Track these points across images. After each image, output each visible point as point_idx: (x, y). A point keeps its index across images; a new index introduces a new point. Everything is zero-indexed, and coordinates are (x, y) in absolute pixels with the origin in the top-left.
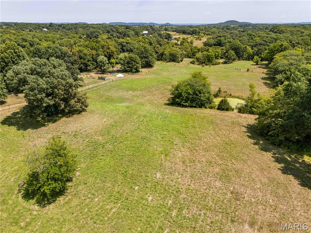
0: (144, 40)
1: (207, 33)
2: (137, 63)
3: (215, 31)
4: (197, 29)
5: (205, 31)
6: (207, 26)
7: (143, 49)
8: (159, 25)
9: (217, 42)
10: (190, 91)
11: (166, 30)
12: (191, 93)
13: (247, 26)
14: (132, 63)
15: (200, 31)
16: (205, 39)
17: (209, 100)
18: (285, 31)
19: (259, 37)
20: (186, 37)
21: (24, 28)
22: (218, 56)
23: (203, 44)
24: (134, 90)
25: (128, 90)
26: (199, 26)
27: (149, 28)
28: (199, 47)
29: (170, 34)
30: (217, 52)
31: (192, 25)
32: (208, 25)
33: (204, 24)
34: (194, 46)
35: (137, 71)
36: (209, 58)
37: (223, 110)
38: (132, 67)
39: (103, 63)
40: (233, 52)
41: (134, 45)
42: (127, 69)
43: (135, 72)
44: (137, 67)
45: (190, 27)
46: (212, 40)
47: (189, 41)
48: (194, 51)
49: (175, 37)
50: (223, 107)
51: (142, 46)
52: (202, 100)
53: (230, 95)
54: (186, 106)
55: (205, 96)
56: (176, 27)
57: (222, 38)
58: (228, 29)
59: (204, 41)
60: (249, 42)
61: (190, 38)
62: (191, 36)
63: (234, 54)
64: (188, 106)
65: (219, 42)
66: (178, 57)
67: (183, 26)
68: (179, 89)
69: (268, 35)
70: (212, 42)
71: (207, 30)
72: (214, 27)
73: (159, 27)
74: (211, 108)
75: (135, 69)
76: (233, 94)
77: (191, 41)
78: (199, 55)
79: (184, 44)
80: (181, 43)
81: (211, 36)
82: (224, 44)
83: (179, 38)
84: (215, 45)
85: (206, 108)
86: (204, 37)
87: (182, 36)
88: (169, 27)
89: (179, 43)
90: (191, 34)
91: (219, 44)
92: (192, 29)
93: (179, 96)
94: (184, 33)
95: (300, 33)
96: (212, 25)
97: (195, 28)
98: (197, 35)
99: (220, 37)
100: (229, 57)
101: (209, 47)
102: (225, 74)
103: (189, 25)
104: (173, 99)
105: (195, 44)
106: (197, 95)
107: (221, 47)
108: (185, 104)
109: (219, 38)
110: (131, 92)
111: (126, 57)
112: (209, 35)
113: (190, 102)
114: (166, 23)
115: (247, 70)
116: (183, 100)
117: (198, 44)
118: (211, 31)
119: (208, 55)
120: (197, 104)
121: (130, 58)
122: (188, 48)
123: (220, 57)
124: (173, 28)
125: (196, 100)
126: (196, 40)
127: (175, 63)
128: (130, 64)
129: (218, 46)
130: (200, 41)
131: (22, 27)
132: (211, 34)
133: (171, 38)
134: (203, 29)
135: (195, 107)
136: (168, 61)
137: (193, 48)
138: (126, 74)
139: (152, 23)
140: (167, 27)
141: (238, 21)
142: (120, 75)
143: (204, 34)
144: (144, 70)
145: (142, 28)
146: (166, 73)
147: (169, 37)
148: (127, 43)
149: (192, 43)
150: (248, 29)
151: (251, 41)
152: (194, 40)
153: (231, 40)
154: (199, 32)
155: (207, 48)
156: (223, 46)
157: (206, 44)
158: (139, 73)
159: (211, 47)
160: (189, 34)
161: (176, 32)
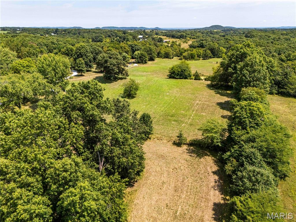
0: (145, 43)
1: (192, 37)
2: (146, 58)
3: (200, 35)
4: (184, 33)
5: (191, 35)
6: (193, 31)
7: (148, 49)
8: (149, 29)
9: (200, 45)
10: (180, 70)
11: (157, 34)
12: (180, 71)
13: (229, 31)
14: (143, 58)
15: (187, 35)
16: (190, 42)
17: (189, 75)
18: (256, 36)
19: (234, 40)
20: (175, 41)
21: (35, 33)
22: (200, 55)
23: (189, 46)
24: (147, 72)
25: (143, 72)
26: (186, 30)
27: (142, 33)
28: (185, 49)
29: (162, 38)
30: (200, 52)
31: (180, 29)
32: (194, 29)
33: (191, 29)
34: (182, 48)
35: (146, 63)
36: (192, 56)
37: (197, 79)
38: (143, 60)
39: (125, 57)
40: (209, 52)
41: (140, 47)
42: (139, 61)
43: (145, 63)
44: (146, 60)
45: (178, 32)
46: (196, 43)
47: (178, 44)
48: (181, 52)
49: (165, 41)
50: (197, 78)
51: (148, 47)
52: (186, 75)
53: (203, 75)
54: (177, 78)
55: (187, 73)
56: (165, 31)
57: (204, 41)
58: (212, 33)
59: (190, 44)
60: (225, 45)
61: (178, 41)
62: (179, 40)
63: (210, 52)
64: (179, 78)
65: (201, 44)
66: (170, 55)
67: (172, 31)
68: (173, 69)
69: (240, 39)
70: (196, 45)
71: (193, 35)
72: (199, 32)
73: (151, 32)
74: (191, 79)
75: (145, 61)
76: (204, 75)
77: (179, 44)
78: (185, 54)
79: (174, 47)
80: (171, 45)
81: (196, 40)
82: (205, 46)
83: (169, 41)
84: (198, 47)
85: (188, 79)
86: (190, 41)
87: (172, 40)
88: (159, 32)
89: (169, 45)
90: (179, 38)
91: (202, 46)
92: (179, 34)
93: (173, 73)
94: (173, 37)
95: (267, 37)
96: (198, 29)
97: (182, 33)
98: (184, 39)
99: (203, 40)
100: (206, 55)
101: (193, 49)
102: (201, 65)
103: (178, 29)
104: (170, 75)
105: (182, 47)
106: (183, 72)
107: (202, 49)
108: (176, 77)
109: (202, 42)
110: (145, 73)
111: (139, 54)
112: (194, 39)
113: (180, 76)
114: (156, 28)
115: (216, 63)
116: (175, 75)
117: (185, 46)
118: (196, 35)
119: (192, 54)
120: (183, 77)
121: (141, 54)
122: (177, 50)
123: (201, 56)
124: (163, 32)
125: (183, 75)
126: (183, 43)
127: (168, 59)
128: (141, 58)
129: (201, 48)
130: (187, 44)
131: (34, 32)
132: (196, 38)
133: (163, 41)
134: (189, 33)
135: (182, 79)
136: (163, 58)
137: (181, 49)
138: (139, 64)
139: (143, 27)
140: (156, 31)
141: (222, 26)
142: (136, 65)
143: (190, 38)
144: (150, 62)
145: (136, 33)
146: (163, 64)
147: (161, 40)
148: (135, 45)
149: (180, 45)
150: (229, 33)
151: (227, 43)
152: (182, 43)
153: (211, 43)
154: (186, 37)
155: (191, 49)
156: (204, 48)
157: (191, 46)
158: (147, 64)
159: (195, 48)
160: (177, 38)
161: (166, 37)
